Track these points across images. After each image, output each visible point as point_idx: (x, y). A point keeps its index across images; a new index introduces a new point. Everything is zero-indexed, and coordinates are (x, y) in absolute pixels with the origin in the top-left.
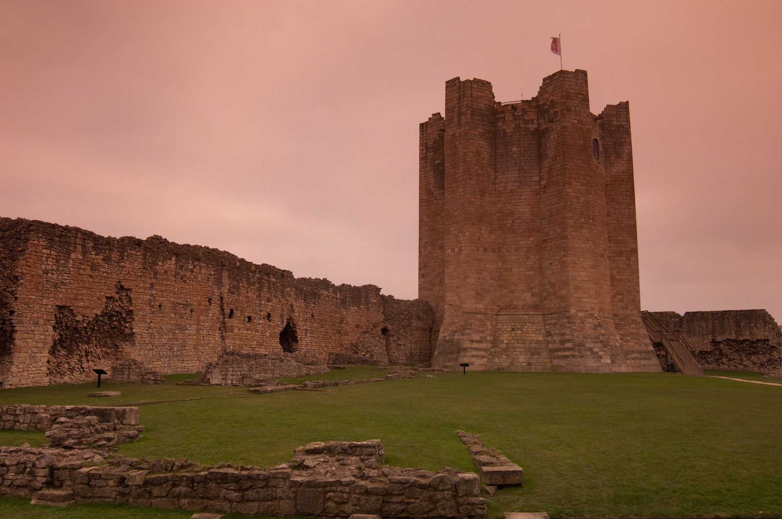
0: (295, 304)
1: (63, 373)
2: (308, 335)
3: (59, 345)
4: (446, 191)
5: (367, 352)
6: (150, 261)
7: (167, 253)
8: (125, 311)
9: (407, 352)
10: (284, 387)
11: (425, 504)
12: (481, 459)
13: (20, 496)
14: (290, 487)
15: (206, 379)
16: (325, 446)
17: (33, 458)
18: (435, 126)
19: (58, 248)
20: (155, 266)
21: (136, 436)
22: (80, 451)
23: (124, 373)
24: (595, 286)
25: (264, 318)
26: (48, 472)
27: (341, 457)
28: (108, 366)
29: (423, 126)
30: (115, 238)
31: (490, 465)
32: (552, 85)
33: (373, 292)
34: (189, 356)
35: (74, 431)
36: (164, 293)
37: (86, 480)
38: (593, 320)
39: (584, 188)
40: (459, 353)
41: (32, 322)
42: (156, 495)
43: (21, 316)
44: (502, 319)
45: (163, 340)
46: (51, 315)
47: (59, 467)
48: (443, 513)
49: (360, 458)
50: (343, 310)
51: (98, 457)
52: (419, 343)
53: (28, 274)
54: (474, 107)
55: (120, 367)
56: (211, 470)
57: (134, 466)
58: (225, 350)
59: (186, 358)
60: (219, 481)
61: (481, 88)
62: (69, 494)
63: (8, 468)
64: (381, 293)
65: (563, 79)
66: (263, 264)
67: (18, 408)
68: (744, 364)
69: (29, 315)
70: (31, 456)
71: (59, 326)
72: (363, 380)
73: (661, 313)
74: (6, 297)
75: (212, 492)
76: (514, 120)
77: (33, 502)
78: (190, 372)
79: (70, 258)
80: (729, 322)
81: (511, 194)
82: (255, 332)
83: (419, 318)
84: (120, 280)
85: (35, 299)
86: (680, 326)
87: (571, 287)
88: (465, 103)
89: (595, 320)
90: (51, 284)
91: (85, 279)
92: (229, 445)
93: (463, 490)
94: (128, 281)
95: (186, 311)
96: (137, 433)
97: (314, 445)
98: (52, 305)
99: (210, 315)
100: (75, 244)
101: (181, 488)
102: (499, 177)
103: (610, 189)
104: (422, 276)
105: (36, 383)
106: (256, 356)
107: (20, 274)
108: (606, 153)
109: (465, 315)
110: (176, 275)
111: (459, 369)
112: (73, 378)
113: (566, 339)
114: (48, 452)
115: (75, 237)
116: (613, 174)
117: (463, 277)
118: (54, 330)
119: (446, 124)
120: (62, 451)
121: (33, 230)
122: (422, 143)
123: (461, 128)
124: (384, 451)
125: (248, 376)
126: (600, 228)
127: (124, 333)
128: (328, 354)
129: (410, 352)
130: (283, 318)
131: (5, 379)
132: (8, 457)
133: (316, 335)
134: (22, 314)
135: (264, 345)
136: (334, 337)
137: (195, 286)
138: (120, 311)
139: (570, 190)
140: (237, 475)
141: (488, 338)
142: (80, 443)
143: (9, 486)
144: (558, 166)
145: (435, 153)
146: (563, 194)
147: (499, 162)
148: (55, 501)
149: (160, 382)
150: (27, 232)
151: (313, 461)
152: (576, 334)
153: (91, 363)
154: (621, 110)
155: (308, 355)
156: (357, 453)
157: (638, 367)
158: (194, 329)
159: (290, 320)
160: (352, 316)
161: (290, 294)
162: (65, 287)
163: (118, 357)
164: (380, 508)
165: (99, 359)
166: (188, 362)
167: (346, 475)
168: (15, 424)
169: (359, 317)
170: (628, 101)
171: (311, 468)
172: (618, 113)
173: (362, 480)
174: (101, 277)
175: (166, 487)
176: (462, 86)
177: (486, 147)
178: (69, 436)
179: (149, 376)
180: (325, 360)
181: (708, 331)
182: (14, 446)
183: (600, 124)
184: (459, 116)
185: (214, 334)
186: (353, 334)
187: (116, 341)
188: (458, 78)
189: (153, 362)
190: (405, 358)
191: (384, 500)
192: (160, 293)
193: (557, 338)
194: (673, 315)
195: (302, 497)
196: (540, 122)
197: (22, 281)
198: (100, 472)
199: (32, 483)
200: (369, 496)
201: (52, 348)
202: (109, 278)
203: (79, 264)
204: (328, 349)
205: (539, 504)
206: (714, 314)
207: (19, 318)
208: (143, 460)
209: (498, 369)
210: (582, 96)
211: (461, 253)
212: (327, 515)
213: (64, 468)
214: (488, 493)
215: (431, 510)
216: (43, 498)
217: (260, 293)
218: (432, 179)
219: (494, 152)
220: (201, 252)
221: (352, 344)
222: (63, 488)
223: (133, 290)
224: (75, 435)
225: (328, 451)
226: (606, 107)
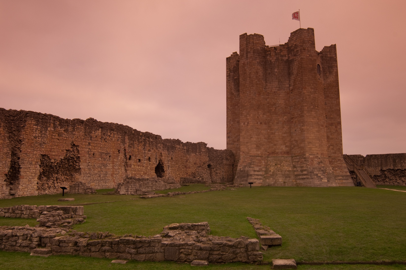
0: (163, 152)
1: (45, 189)
2: (170, 168)
3: (42, 175)
4: (240, 93)
5: (200, 177)
6: (88, 131)
7: (97, 127)
8: (76, 157)
9: (221, 177)
10: (158, 195)
11: (231, 255)
12: (260, 232)
13: (25, 251)
14: (162, 247)
15: (118, 192)
16: (179, 225)
17: (31, 232)
18: (234, 59)
19: (41, 125)
20: (91, 133)
21: (83, 221)
22: (54, 229)
23: (76, 189)
24: (319, 141)
25: (147, 160)
26: (38, 239)
27: (187, 231)
28: (67, 185)
29: (227, 59)
30: (70, 119)
31: (264, 235)
32: (295, 36)
33: (203, 146)
34: (109, 179)
35: (51, 219)
36: (95, 147)
37: (58, 243)
38: (318, 159)
39: (313, 90)
40: (248, 177)
41: (29, 163)
42: (93, 251)
43: (23, 160)
44: (270, 159)
45: (96, 172)
46: (38, 159)
47: (44, 237)
48: (240, 259)
49: (197, 232)
50: (187, 155)
51: (63, 231)
52: (227, 172)
53: (27, 138)
54: (255, 48)
55: (74, 186)
56: (121, 238)
57: (82, 236)
58: (127, 177)
59: (107, 181)
60: (125, 244)
61: (258, 38)
62: (49, 250)
63: (18, 237)
64: (207, 147)
65: (301, 33)
66: (146, 132)
67: (23, 207)
68: (398, 182)
69: (27, 159)
70: (30, 231)
71: (42, 165)
72: (198, 192)
73: (354, 156)
74: (16, 150)
75: (121, 249)
76: (276, 55)
77: (31, 254)
78: (109, 188)
79: (47, 130)
80: (390, 160)
81: (274, 94)
82: (143, 167)
83: (227, 159)
84: (73, 141)
85: (30, 151)
86: (364, 162)
87: (306, 142)
88: (250, 47)
89: (319, 159)
90: (38, 143)
91: (55, 141)
92: (130, 225)
93: (251, 248)
94: (77, 141)
95: (107, 157)
96: (83, 219)
97: (173, 225)
98: (39, 155)
99: (119, 158)
100: (50, 123)
101: (106, 247)
102: (268, 85)
103: (326, 90)
104: (228, 137)
105: (31, 194)
106: (143, 180)
107: (23, 139)
108: (324, 71)
109: (250, 157)
110: (101, 138)
111: (248, 185)
112: (50, 191)
113: (304, 169)
114: (38, 229)
115: (50, 119)
116: (328, 82)
117: (249, 137)
118: (40, 167)
119: (240, 57)
120: (46, 228)
121: (28, 116)
122: (227, 68)
123: (248, 60)
124: (209, 228)
125: (139, 190)
126: (321, 111)
127: (76, 168)
128: (180, 178)
129: (222, 177)
130: (157, 160)
131: (16, 192)
132: (18, 232)
133: (174, 169)
134: (24, 159)
135: (147, 174)
136: (183, 169)
137: (111, 143)
138: (73, 157)
139: (305, 91)
140: (134, 240)
141: (263, 169)
142: (54, 225)
143: (19, 246)
144: (299, 79)
145: (234, 73)
146: (302, 94)
147: (268, 77)
148: (43, 254)
149: (94, 193)
150: (25, 117)
151: (173, 233)
152: (309, 167)
153: (59, 184)
154: (332, 49)
155: (170, 179)
156: (196, 229)
157: (342, 184)
158: (111, 166)
159: (160, 160)
160: (192, 158)
161: (160, 147)
162: (45, 145)
163: (73, 181)
164: (208, 257)
165: (63, 182)
166: (108, 183)
167: (190, 240)
168: (21, 215)
169: (196, 159)
170: (335, 44)
171: (172, 237)
172: (331, 50)
173: (199, 243)
174: (63, 140)
175: (98, 247)
176: (248, 38)
177: (261, 69)
178: (49, 221)
179: (88, 190)
180: (179, 181)
181: (378, 165)
182: (22, 226)
183: (321, 56)
184: (247, 52)
185: (121, 168)
186: (193, 168)
187: (72, 172)
188: (246, 34)
189: (90, 183)
190: (220, 180)
191: (210, 253)
192: (93, 148)
193: (299, 169)
194: (360, 156)
195: (168, 252)
196: (289, 56)
197: (23, 142)
198: (65, 239)
199: (31, 245)
200: (202, 251)
201: (39, 176)
202: (67, 140)
203: (52, 133)
204: (180, 175)
205: (290, 255)
206: (381, 156)
207: (22, 161)
208: (86, 233)
209: (268, 185)
210: (311, 42)
211: (249, 125)
212: (180, 261)
213: (47, 237)
214: (264, 249)
215: (234, 258)
216: (36, 252)
217: (144, 147)
218: (233, 87)
219: (265, 72)
220: (114, 126)
221: (192, 173)
222: (46, 247)
223: (80, 146)
224: (52, 220)
225: (181, 228)
226: (324, 47)
